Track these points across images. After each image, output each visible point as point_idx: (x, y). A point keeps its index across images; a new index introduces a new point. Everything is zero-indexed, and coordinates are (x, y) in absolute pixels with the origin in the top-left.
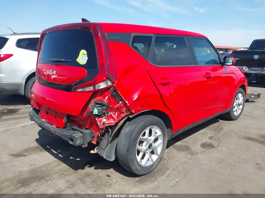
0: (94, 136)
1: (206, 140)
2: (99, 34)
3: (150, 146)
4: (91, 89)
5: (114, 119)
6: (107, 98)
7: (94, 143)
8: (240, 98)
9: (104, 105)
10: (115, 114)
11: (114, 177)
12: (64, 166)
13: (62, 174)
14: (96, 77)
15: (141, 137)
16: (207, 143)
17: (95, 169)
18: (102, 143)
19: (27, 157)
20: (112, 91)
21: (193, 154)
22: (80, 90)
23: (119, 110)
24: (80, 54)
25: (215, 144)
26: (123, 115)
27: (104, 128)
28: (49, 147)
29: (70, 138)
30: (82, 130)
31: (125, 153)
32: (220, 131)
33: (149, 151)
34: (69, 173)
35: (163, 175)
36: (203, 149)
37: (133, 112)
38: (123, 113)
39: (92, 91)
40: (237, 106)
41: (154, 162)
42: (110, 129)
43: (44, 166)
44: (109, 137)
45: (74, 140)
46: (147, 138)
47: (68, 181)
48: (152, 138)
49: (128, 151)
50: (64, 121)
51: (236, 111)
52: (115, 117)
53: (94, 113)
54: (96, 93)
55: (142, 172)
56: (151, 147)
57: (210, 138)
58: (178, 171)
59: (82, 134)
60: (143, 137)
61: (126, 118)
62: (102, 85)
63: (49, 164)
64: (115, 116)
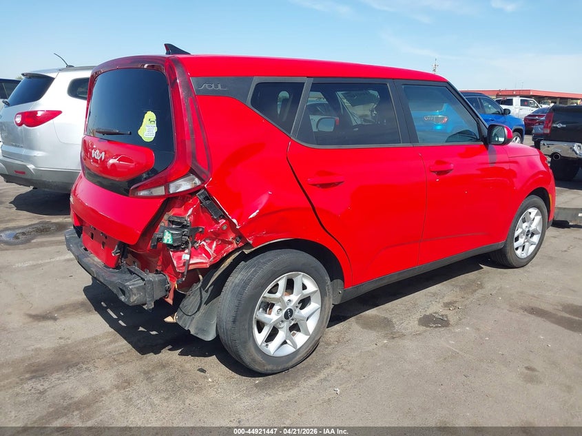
0: (169, 287)
1: (436, 308)
2: (178, 81)
3: (288, 315)
4: (160, 191)
5: (208, 255)
6: (190, 211)
7: (170, 301)
8: (534, 218)
9: (184, 226)
10: (210, 245)
11: (213, 373)
12: (123, 344)
13: (113, 360)
14: (169, 167)
15: (265, 294)
16: (437, 315)
17: (181, 354)
18: (185, 302)
19: (58, 322)
20: (201, 198)
21: (394, 338)
22: (142, 193)
23: (219, 236)
24: (144, 120)
25: (452, 319)
26: (230, 248)
27: (185, 273)
28: (105, 305)
29: (121, 290)
30: (144, 275)
31: (230, 325)
32: (475, 291)
33: (286, 325)
34: (128, 359)
35: (314, 376)
36: (423, 328)
37: (251, 242)
38: (231, 243)
39: (164, 196)
40: (524, 237)
41: (298, 347)
42: (200, 276)
43: (83, 342)
44: (203, 292)
45: (127, 294)
46: (281, 297)
47: (120, 375)
48: (295, 298)
49: (234, 322)
50: (113, 255)
51: (523, 247)
52: (211, 252)
53: (165, 241)
54: (171, 201)
55: (269, 367)
56: (291, 316)
57: (447, 305)
58: (349, 371)
59: (141, 283)
60: (272, 296)
61: (237, 254)
62: (184, 185)
63: (95, 339)
64: (211, 248)
